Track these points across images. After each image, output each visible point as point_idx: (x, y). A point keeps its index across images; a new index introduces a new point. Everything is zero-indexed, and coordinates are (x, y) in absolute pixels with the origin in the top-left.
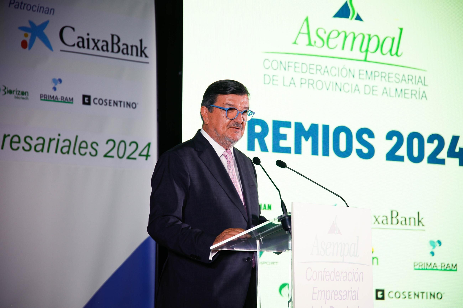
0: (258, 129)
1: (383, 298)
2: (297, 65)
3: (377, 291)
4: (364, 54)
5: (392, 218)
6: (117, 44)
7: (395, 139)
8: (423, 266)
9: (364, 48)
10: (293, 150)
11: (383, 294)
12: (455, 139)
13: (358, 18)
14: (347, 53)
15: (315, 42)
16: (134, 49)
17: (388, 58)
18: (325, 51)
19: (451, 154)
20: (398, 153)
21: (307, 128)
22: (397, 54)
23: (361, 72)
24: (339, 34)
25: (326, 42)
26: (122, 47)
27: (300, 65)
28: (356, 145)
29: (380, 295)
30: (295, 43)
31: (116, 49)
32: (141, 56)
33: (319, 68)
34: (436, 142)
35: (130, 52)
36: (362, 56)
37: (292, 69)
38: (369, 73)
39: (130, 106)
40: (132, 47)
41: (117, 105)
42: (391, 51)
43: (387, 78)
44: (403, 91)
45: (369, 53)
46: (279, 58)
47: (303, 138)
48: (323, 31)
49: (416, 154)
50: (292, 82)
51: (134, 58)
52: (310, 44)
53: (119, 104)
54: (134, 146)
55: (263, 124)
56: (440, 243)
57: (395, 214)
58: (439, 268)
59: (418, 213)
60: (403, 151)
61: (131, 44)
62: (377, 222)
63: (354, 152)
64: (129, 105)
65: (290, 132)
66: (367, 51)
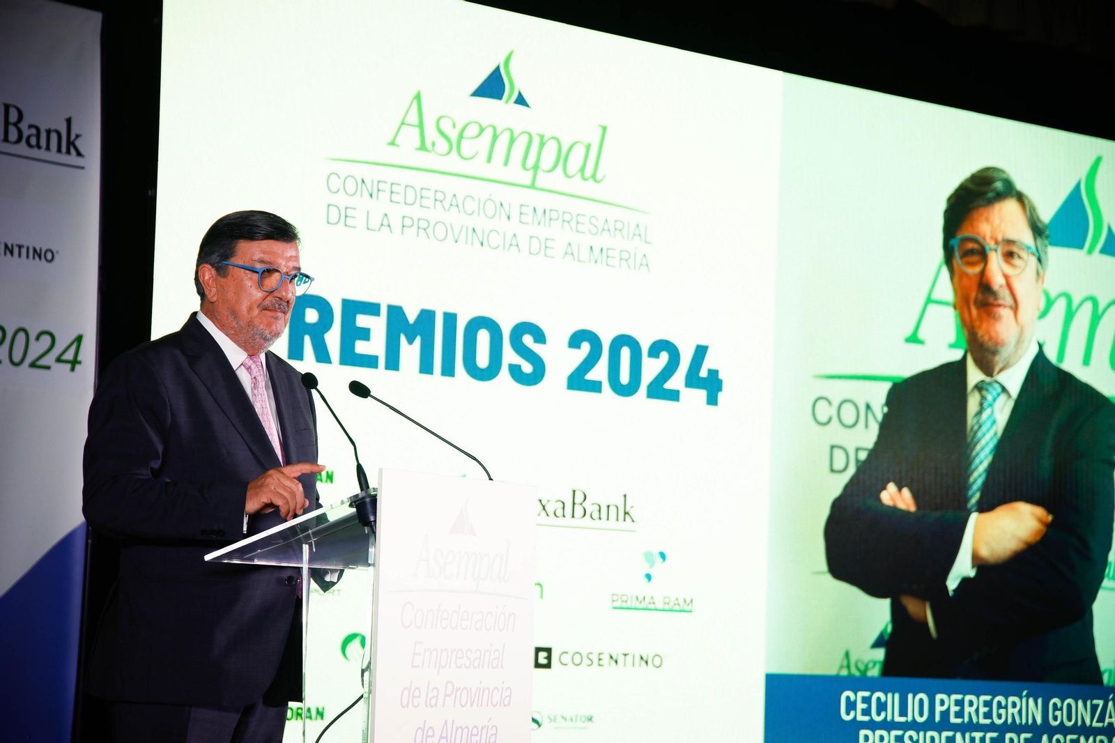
0: (311, 316)
1: (548, 666)
2: (395, 188)
3: (538, 650)
4: (531, 173)
5: (574, 504)
6: (15, 124)
7: (586, 347)
8: (629, 602)
9: (531, 162)
10: (382, 362)
11: (549, 658)
12: (701, 352)
13: (521, 100)
14: (495, 169)
15: (434, 144)
16: (54, 137)
17: (576, 185)
18: (453, 163)
19: (693, 380)
20: (591, 376)
21: (412, 317)
22: (594, 176)
23: (524, 209)
24: (482, 130)
25: (456, 145)
26: (26, 132)
27: (400, 189)
28: (510, 356)
29: (542, 659)
30: (392, 143)
31: (13, 135)
32: (68, 152)
33: (440, 196)
34: (664, 356)
35: (43, 142)
36: (526, 178)
37: (385, 196)
38: (540, 212)
39: (40, 257)
40: (49, 132)
41: (12, 253)
42: (582, 170)
43: (573, 223)
44: (604, 251)
45: (539, 172)
46: (360, 171)
47: (403, 339)
48: (451, 123)
49: (625, 378)
50: (386, 223)
51: (53, 155)
52: (423, 147)
53: (16, 250)
54: (46, 340)
55: (321, 305)
56: (663, 556)
57: (579, 498)
58: (660, 606)
59: (625, 496)
60: (599, 372)
61: (47, 128)
62: (544, 512)
63: (505, 370)
64: (38, 254)
65: (377, 325)
66: (536, 167)
